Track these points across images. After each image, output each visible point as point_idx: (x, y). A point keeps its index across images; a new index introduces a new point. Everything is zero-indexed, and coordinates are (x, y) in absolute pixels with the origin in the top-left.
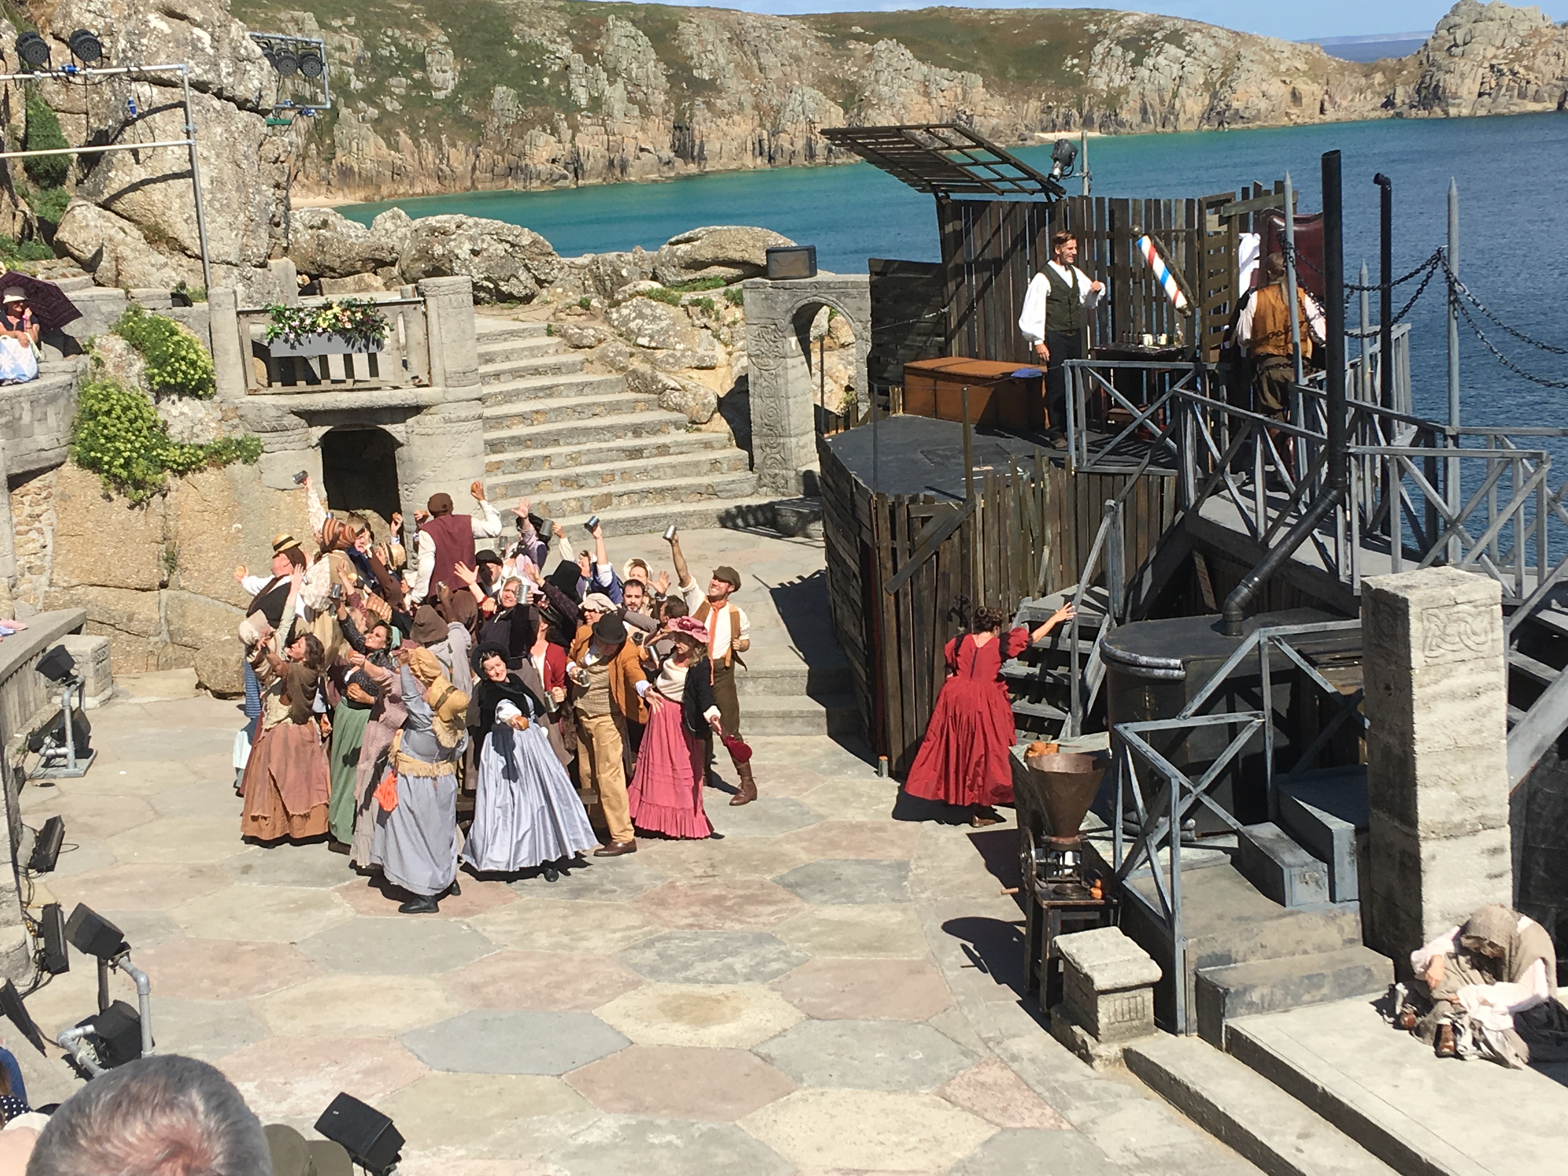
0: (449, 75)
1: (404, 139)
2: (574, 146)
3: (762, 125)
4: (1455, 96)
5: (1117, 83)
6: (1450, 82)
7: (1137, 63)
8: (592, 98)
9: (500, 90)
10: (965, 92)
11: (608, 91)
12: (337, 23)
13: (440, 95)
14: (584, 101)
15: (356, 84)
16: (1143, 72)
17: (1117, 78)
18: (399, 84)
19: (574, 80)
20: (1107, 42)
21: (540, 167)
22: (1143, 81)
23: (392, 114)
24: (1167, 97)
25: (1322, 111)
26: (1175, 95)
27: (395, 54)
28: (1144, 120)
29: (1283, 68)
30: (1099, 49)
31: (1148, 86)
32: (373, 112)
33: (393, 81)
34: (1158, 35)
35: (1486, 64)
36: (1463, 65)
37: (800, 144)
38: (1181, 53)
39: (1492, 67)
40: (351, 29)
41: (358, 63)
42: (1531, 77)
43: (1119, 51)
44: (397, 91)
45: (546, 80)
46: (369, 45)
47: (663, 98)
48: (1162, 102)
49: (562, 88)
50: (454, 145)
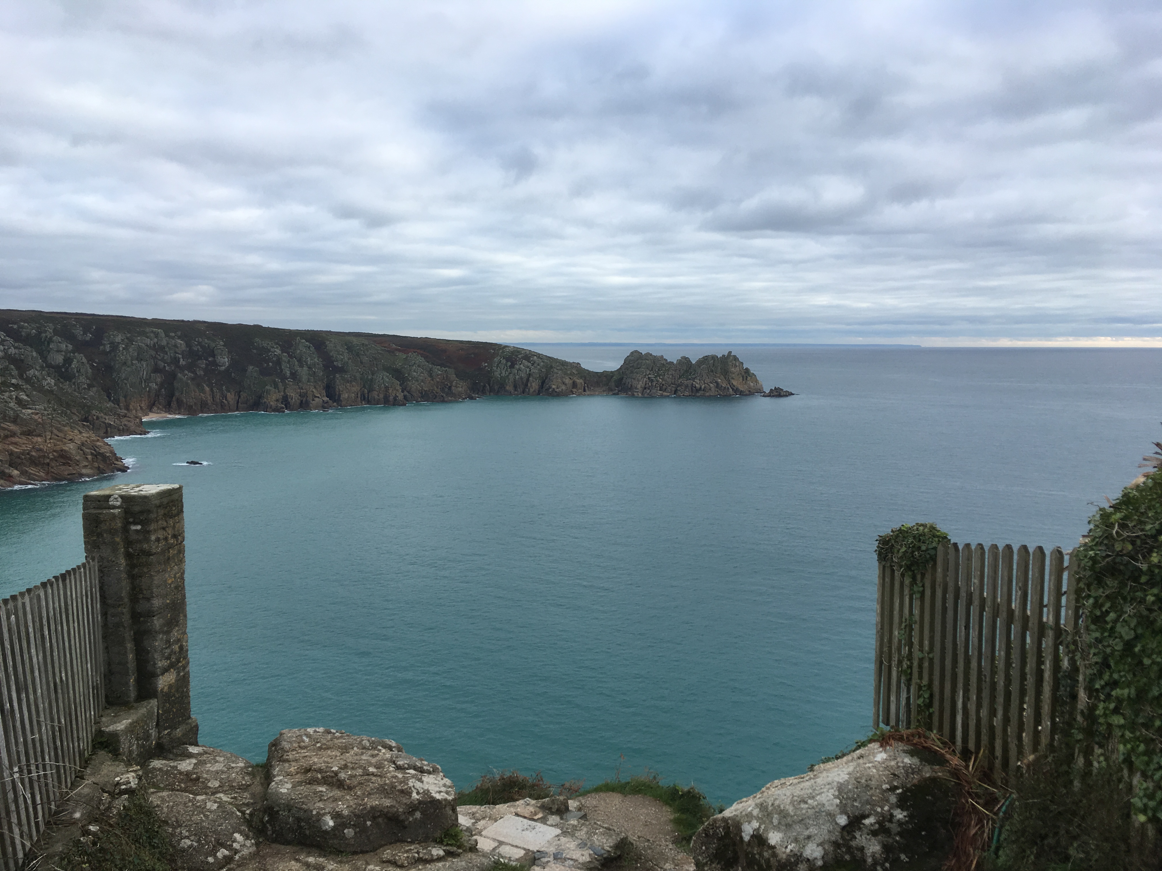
0: (226, 359)
1: (207, 389)
2: (285, 393)
3: (364, 387)
5: (503, 374)
6: (634, 382)
7: (512, 366)
8: (291, 373)
9: (251, 367)
10: (447, 376)
11: (299, 369)
12: (173, 334)
13: (222, 369)
14: (288, 373)
16: (515, 370)
17: (504, 372)
18: (202, 363)
19: (283, 365)
20: (499, 358)
21: (272, 403)
22: (514, 374)
23: (200, 376)
24: (525, 381)
25: (585, 391)
26: (528, 381)
27: (200, 350)
28: (516, 390)
29: (569, 372)
31: (517, 377)
33: (199, 362)
34: (520, 356)
35: (647, 377)
37: (382, 396)
39: (649, 378)
40: (179, 338)
41: (182, 353)
42: (664, 383)
43: (504, 361)
44: (202, 366)
46: (188, 345)
48: (523, 383)
49: (278, 368)
50: (229, 391)
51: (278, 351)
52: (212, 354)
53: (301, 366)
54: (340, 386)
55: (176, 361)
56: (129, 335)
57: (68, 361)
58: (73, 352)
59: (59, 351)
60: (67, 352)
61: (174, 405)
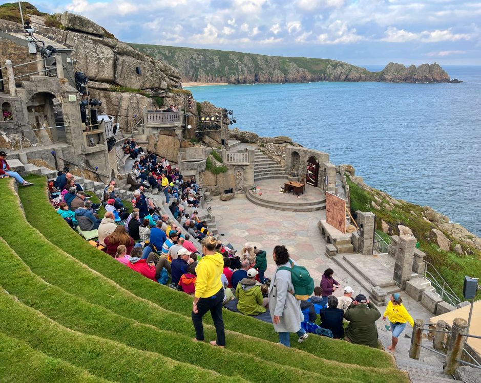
0: (218, 64)
1: (210, 75)
2: (238, 77)
9: (226, 67)
11: (245, 68)
12: (200, 54)
14: (240, 70)
15: (202, 65)
16: (335, 71)
17: (331, 71)
23: (208, 70)
27: (209, 60)
29: (359, 72)
30: (328, 66)
31: (336, 74)
32: (205, 70)
34: (338, 65)
38: (342, 68)
43: (331, 67)
44: (209, 66)
45: (234, 66)
47: (254, 70)
48: (338, 76)
49: (237, 67)
50: (218, 76)
51: (238, 61)
52: (213, 62)
54: (260, 75)
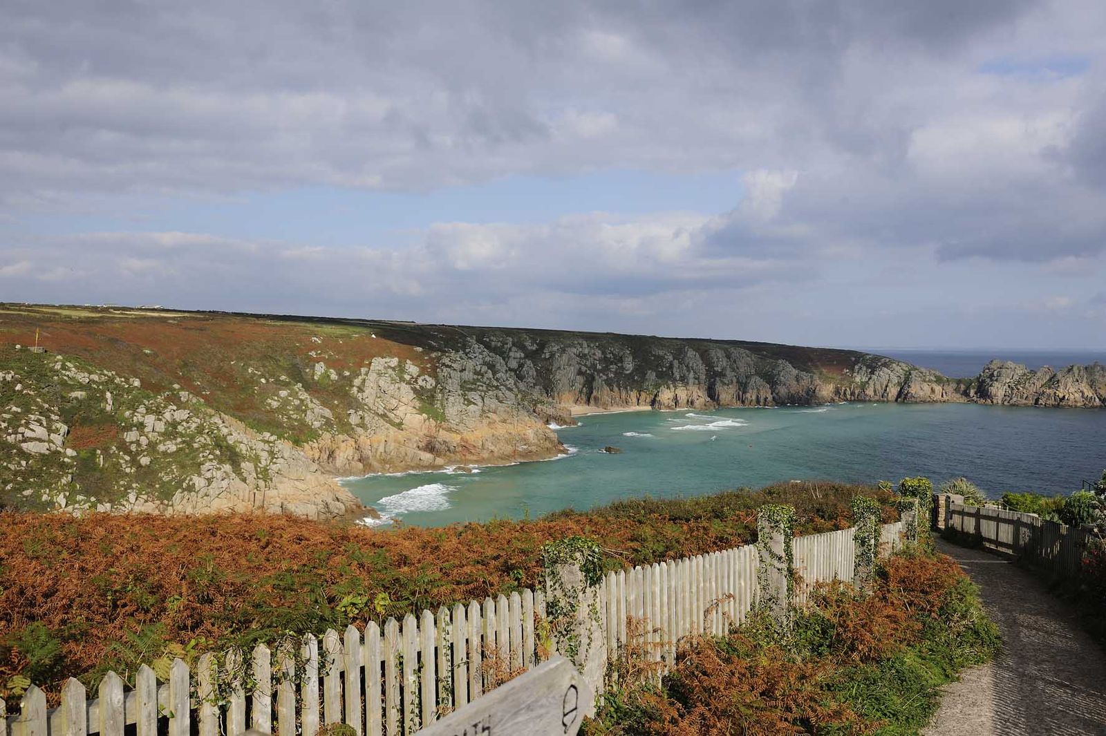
0: (631, 365)
1: (616, 389)
2: (675, 393)
3: (739, 389)
4: (995, 396)
5: (864, 380)
6: (993, 390)
7: (872, 373)
8: (681, 377)
9: (649, 372)
10: (812, 382)
11: (687, 374)
13: (628, 372)
14: (678, 377)
15: (599, 367)
16: (874, 377)
17: (864, 378)
18: (613, 368)
19: (675, 370)
20: (860, 365)
21: (665, 402)
22: (874, 380)
23: (611, 378)
24: (884, 387)
25: (942, 396)
26: (887, 386)
27: (612, 357)
28: (875, 395)
30: (857, 367)
31: (876, 382)
32: (605, 377)
33: (611, 366)
35: (1007, 385)
36: (996, 384)
37: (754, 397)
38: (889, 372)
39: (1009, 386)
41: (600, 360)
42: (1025, 391)
43: (865, 368)
44: (613, 370)
45: (664, 369)
46: (603, 353)
47: (704, 377)
49: (670, 372)
50: (632, 391)
51: (671, 358)
52: (621, 360)
53: (689, 371)
54: (719, 388)
55: (594, 366)
56: (562, 346)
57: (521, 366)
58: (525, 358)
59: (514, 358)
60: (520, 358)
61: (592, 401)
